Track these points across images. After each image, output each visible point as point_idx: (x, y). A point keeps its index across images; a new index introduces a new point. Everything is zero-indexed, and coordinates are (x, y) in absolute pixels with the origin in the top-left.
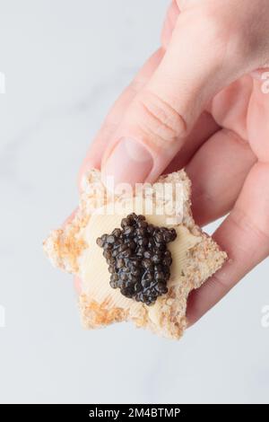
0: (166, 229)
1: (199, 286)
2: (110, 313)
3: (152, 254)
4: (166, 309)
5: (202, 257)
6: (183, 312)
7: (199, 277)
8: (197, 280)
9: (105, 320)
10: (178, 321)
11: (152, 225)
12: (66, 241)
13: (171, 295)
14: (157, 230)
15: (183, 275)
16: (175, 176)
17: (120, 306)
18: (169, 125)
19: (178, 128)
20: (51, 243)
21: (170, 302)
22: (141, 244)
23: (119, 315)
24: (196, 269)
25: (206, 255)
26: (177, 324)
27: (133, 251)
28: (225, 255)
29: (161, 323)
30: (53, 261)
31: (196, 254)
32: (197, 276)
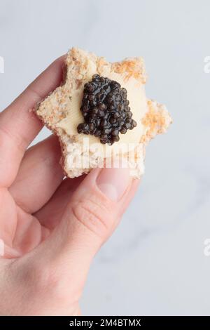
0: (85, 133)
1: (58, 89)
2: (124, 70)
3: (98, 114)
4: (83, 72)
5: (56, 112)
6: (70, 69)
7: (58, 95)
8: (59, 93)
9: (128, 64)
10: (73, 62)
11: (96, 136)
12: (156, 124)
13: (79, 83)
14: (92, 133)
15: (70, 98)
16: (77, 174)
17: (117, 74)
18: (87, 212)
19: (81, 210)
20: (167, 123)
21: (80, 77)
22: (106, 122)
23: (118, 68)
24: (60, 102)
25: (53, 112)
26: (74, 59)
27: (112, 117)
28: (38, 113)
29: (87, 61)
30: (165, 110)
31: (60, 114)
32: (60, 96)
